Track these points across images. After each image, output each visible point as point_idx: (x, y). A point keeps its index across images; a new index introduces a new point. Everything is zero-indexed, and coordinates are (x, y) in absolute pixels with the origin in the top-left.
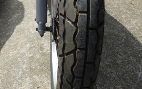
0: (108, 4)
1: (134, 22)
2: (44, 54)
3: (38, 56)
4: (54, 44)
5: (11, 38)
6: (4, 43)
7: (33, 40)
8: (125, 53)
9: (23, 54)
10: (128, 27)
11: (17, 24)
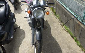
0: (53, 32)
1: (59, 39)
2: (32, 50)
3: (30, 50)
4: (35, 48)
5: (22, 44)
6: (20, 46)
7: (29, 45)
8: (55, 49)
9: (26, 50)
10: (57, 41)
11: (23, 39)
